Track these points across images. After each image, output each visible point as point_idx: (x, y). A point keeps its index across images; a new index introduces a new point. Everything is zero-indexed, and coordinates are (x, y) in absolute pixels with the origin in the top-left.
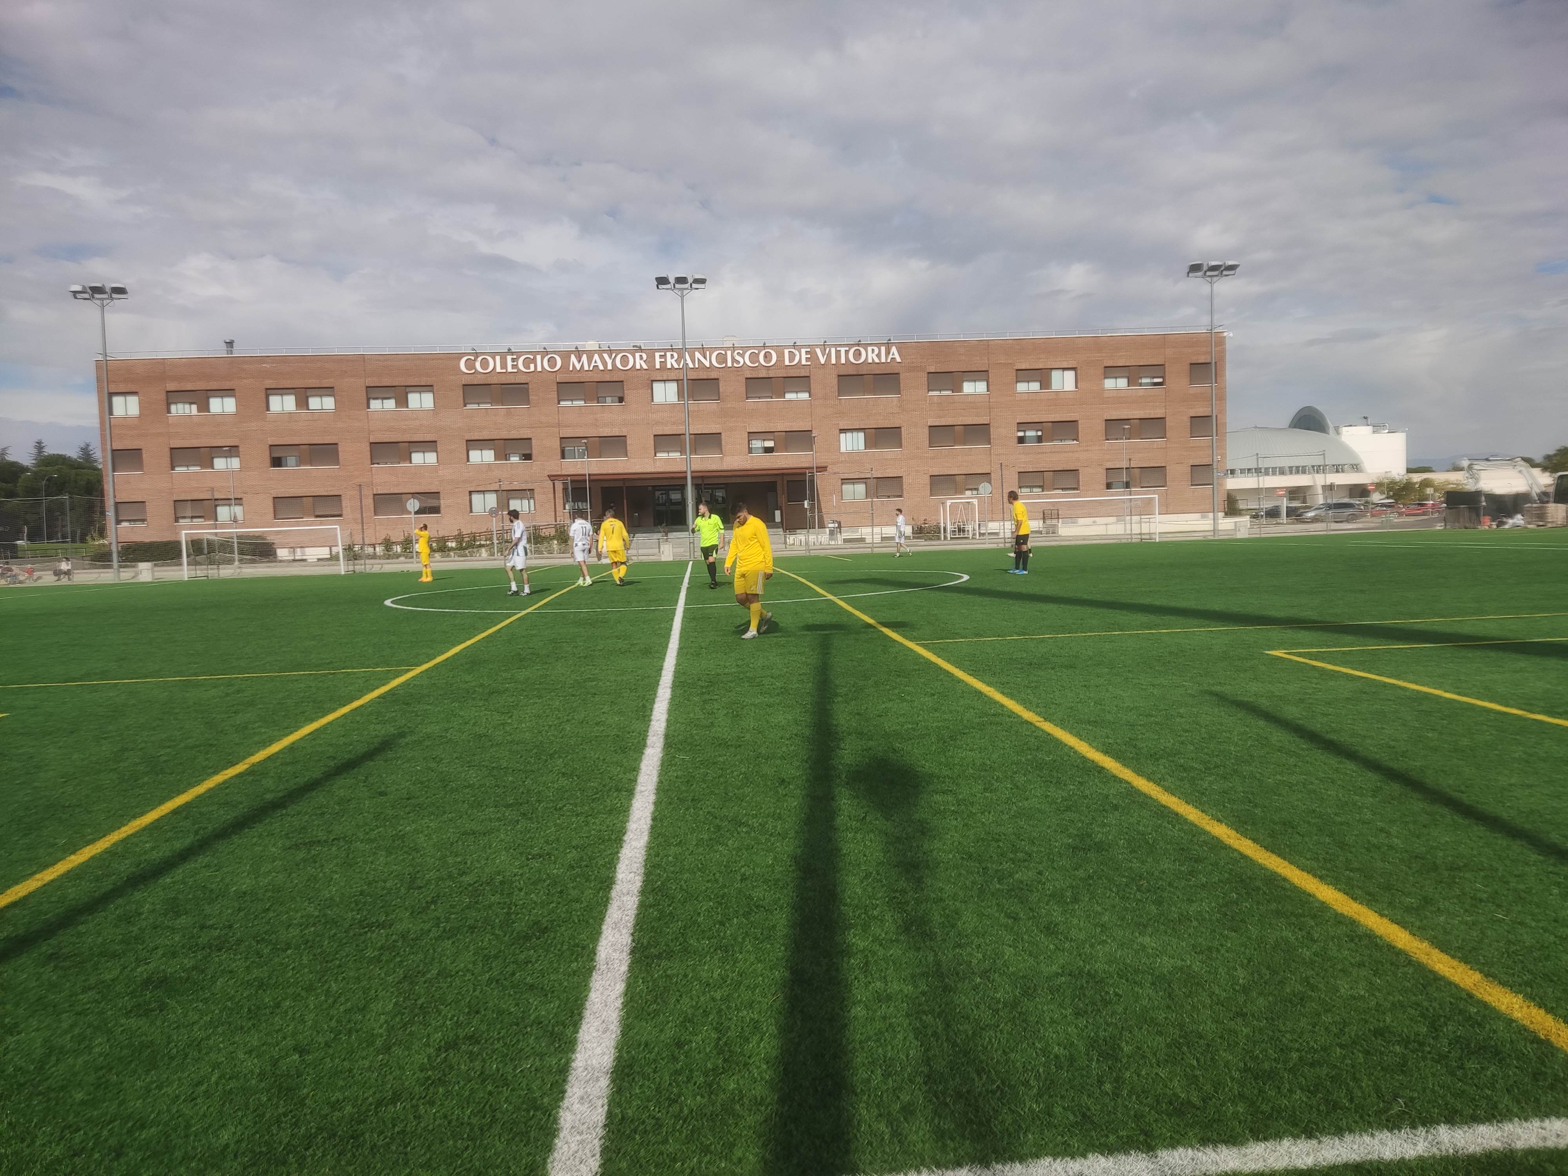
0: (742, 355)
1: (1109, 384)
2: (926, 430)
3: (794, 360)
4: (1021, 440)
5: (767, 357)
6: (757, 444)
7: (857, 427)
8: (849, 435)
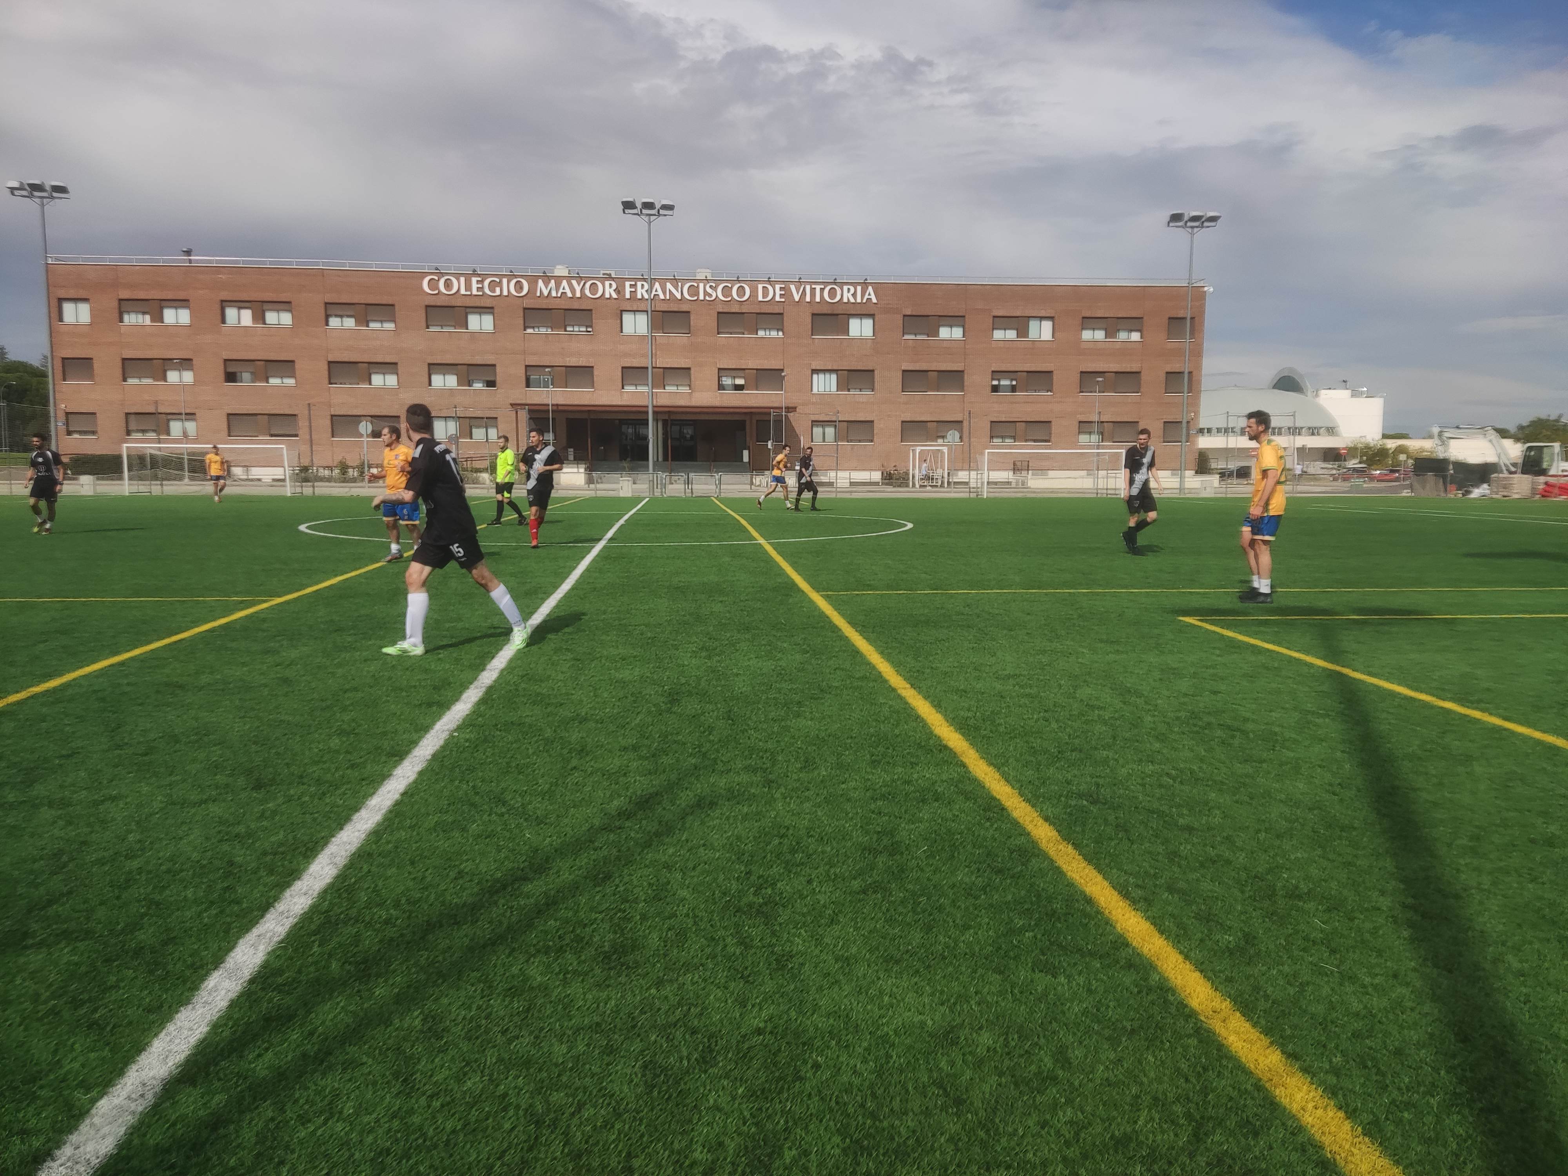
0: (714, 289)
1: (1087, 335)
2: (900, 374)
3: (767, 295)
4: (995, 389)
5: (741, 291)
6: (727, 381)
7: (830, 368)
8: (821, 376)
